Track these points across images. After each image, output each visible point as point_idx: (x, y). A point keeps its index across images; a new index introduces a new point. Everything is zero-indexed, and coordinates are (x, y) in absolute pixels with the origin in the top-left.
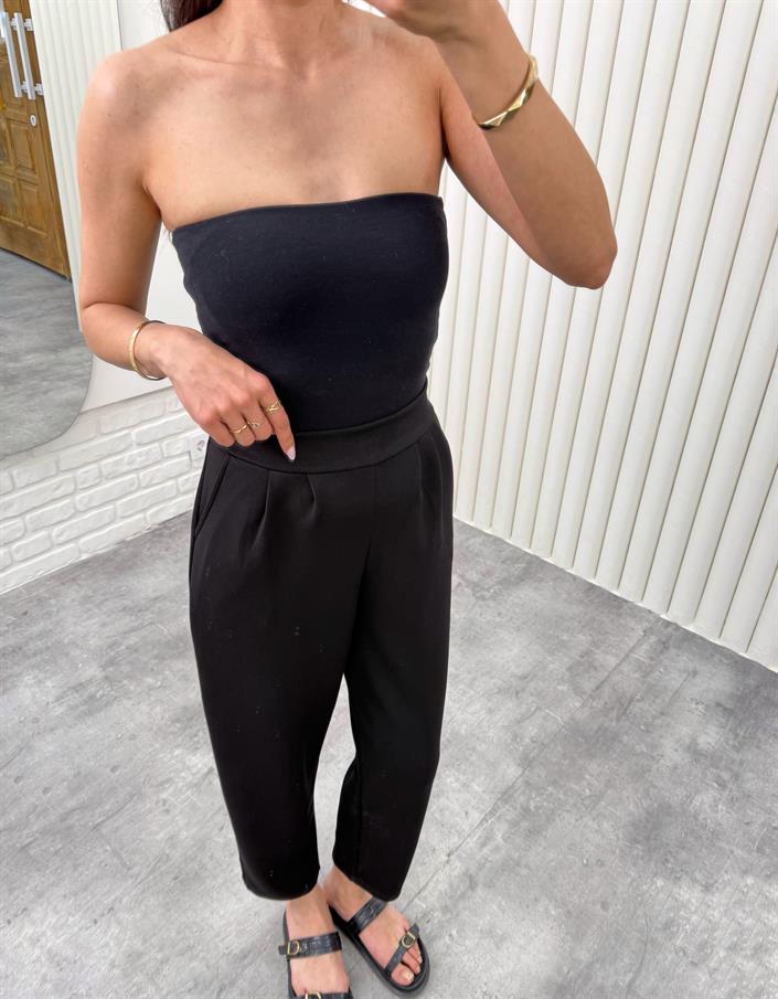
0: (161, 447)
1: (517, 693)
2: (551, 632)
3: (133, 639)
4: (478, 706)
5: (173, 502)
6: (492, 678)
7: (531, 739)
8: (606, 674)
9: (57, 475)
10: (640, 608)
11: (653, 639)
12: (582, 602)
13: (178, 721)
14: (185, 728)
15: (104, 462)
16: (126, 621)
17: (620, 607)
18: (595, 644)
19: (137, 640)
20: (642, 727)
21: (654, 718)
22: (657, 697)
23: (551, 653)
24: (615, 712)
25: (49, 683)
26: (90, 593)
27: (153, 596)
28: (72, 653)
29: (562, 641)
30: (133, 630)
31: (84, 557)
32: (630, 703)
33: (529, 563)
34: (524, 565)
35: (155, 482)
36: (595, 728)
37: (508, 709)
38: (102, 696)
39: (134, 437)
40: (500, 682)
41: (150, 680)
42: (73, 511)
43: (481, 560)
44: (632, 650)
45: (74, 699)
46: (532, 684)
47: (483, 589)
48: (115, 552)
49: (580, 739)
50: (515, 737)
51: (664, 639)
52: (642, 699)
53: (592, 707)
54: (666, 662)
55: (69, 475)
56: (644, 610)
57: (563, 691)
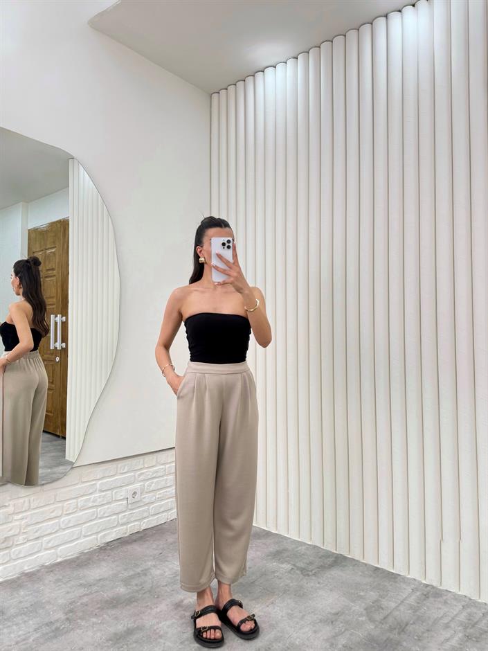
0: (112, 494)
1: (332, 622)
2: (353, 591)
3: (85, 600)
4: (307, 630)
5: (115, 530)
6: (315, 614)
7: (343, 646)
8: (389, 611)
9: (53, 503)
10: (408, 578)
11: (418, 593)
12: (371, 576)
13: (111, 640)
14: (115, 644)
15: (80, 499)
16: (82, 591)
17: (397, 578)
18: (381, 596)
19: (87, 600)
20: (416, 638)
21: (423, 633)
22: (423, 622)
23: (353, 601)
24: (397, 630)
25: (31, 622)
26: (61, 578)
27: (98, 578)
28: (47, 607)
29: (361, 595)
30: (85, 595)
31: (59, 560)
32: (406, 625)
33: (336, 558)
34: (333, 559)
35: (106, 515)
36: (385, 639)
37: (327, 631)
38: (64, 628)
39: (98, 485)
40: (320, 617)
41: (94, 620)
42: (58, 528)
43: (306, 557)
44: (405, 599)
45: (45, 630)
46: (342, 617)
47: (308, 571)
48: (78, 558)
49: (375, 645)
50: (332, 645)
51: (425, 593)
52: (414, 623)
53: (381, 628)
54: (428, 604)
55: (60, 505)
56: (411, 579)
57: (362, 621)
